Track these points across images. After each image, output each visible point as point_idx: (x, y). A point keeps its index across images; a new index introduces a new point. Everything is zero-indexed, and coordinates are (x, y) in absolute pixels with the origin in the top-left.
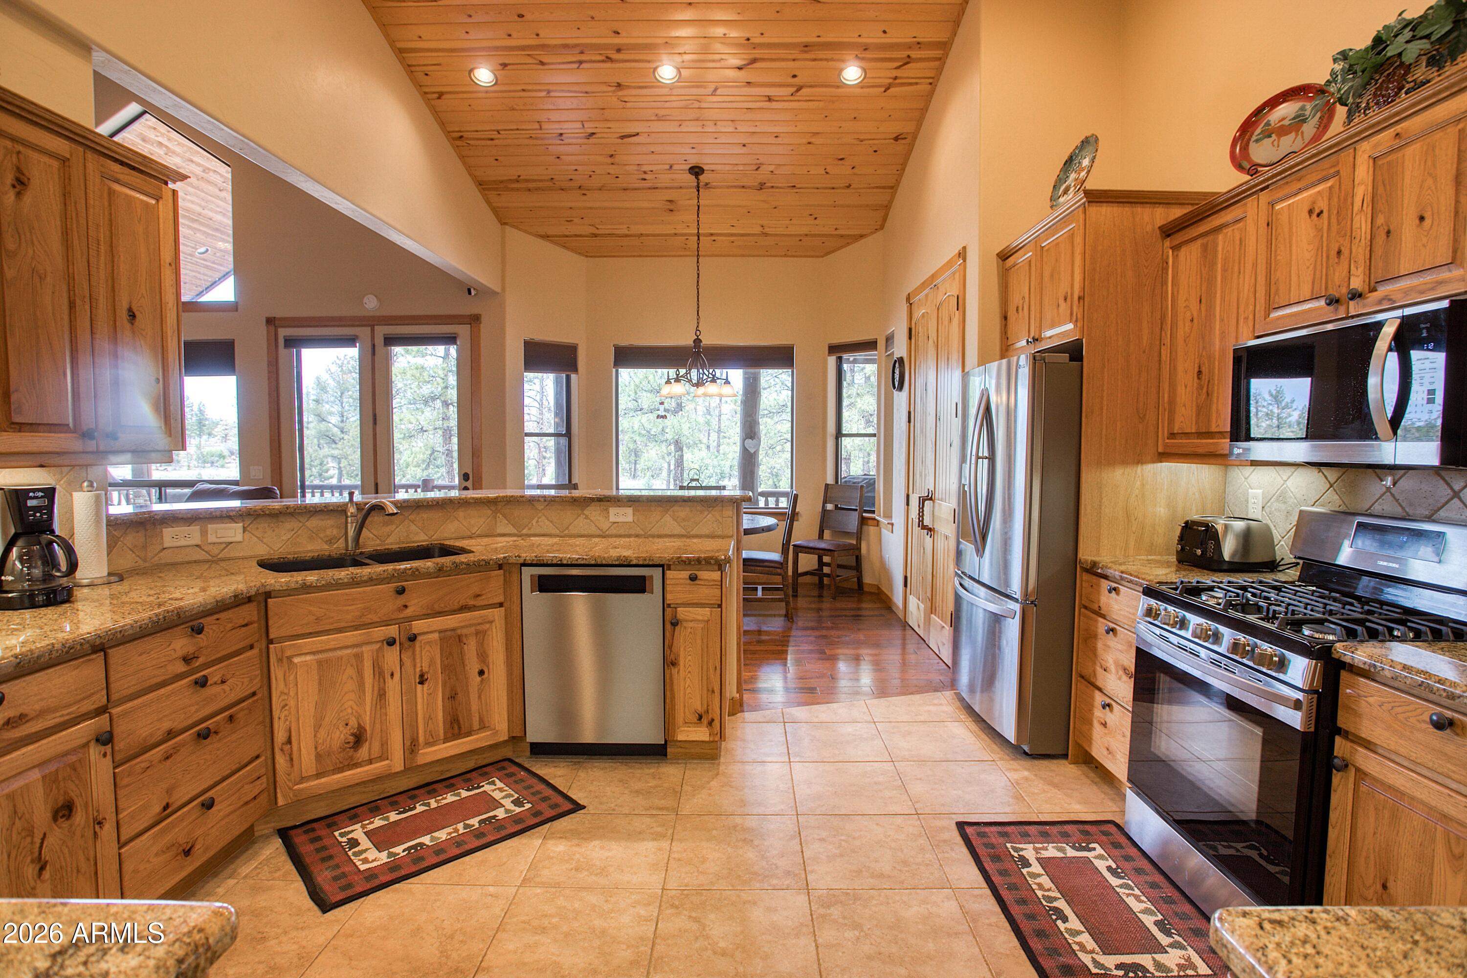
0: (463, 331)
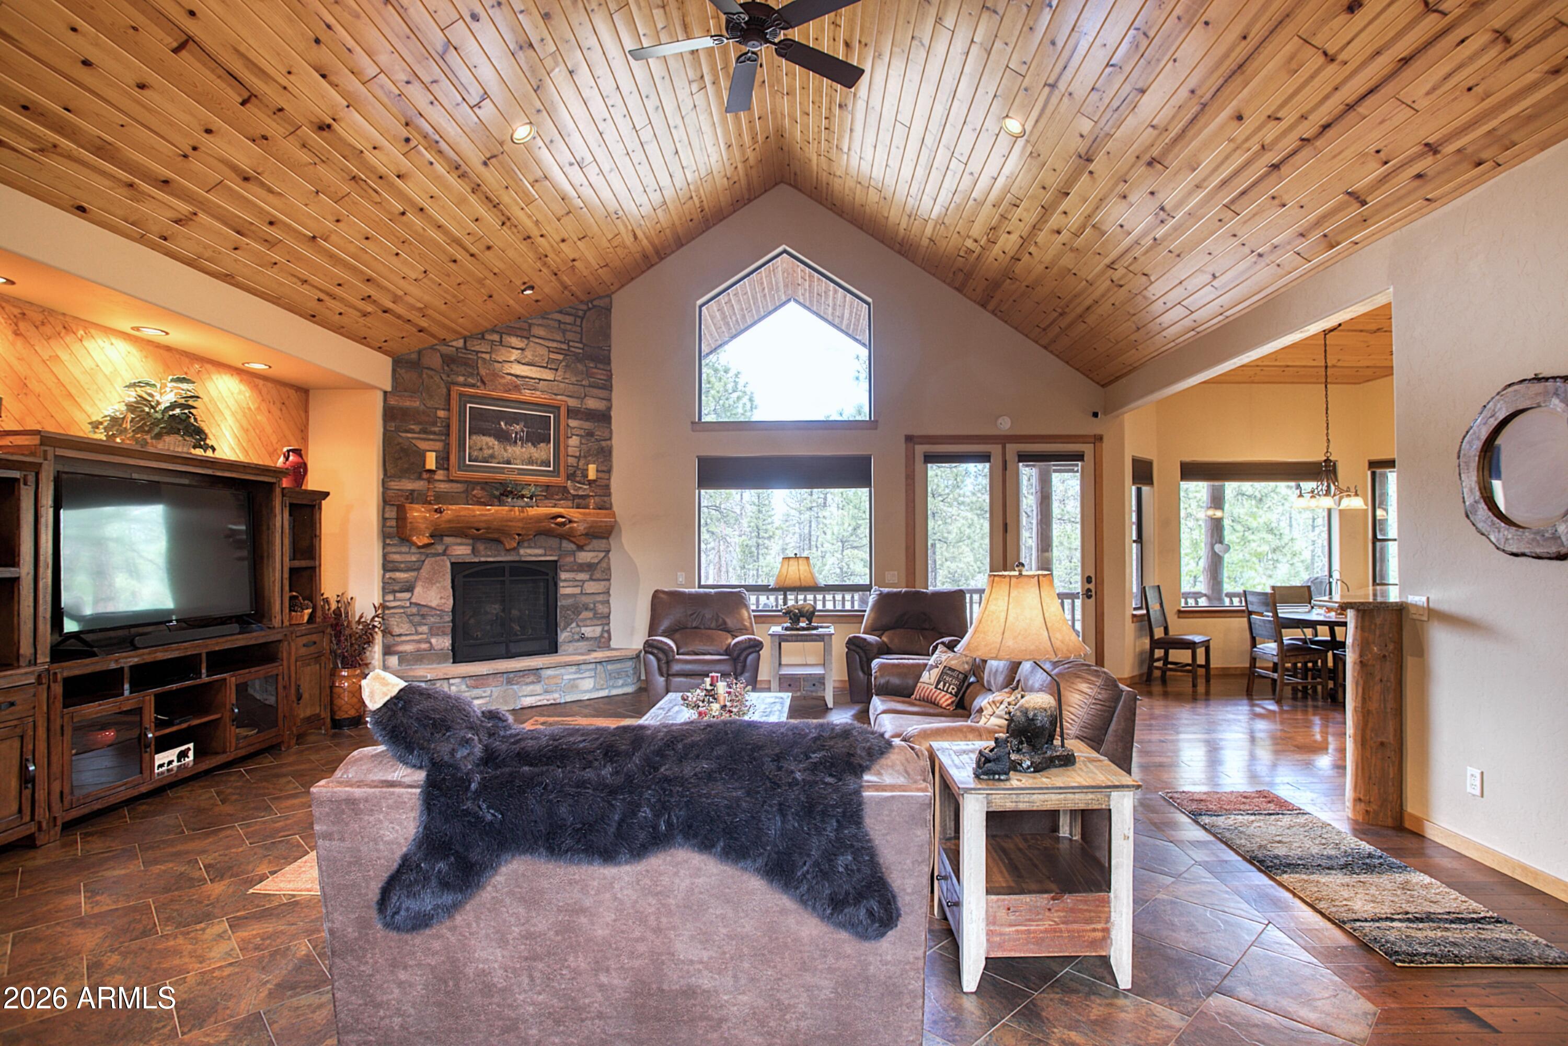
0: (1088, 449)
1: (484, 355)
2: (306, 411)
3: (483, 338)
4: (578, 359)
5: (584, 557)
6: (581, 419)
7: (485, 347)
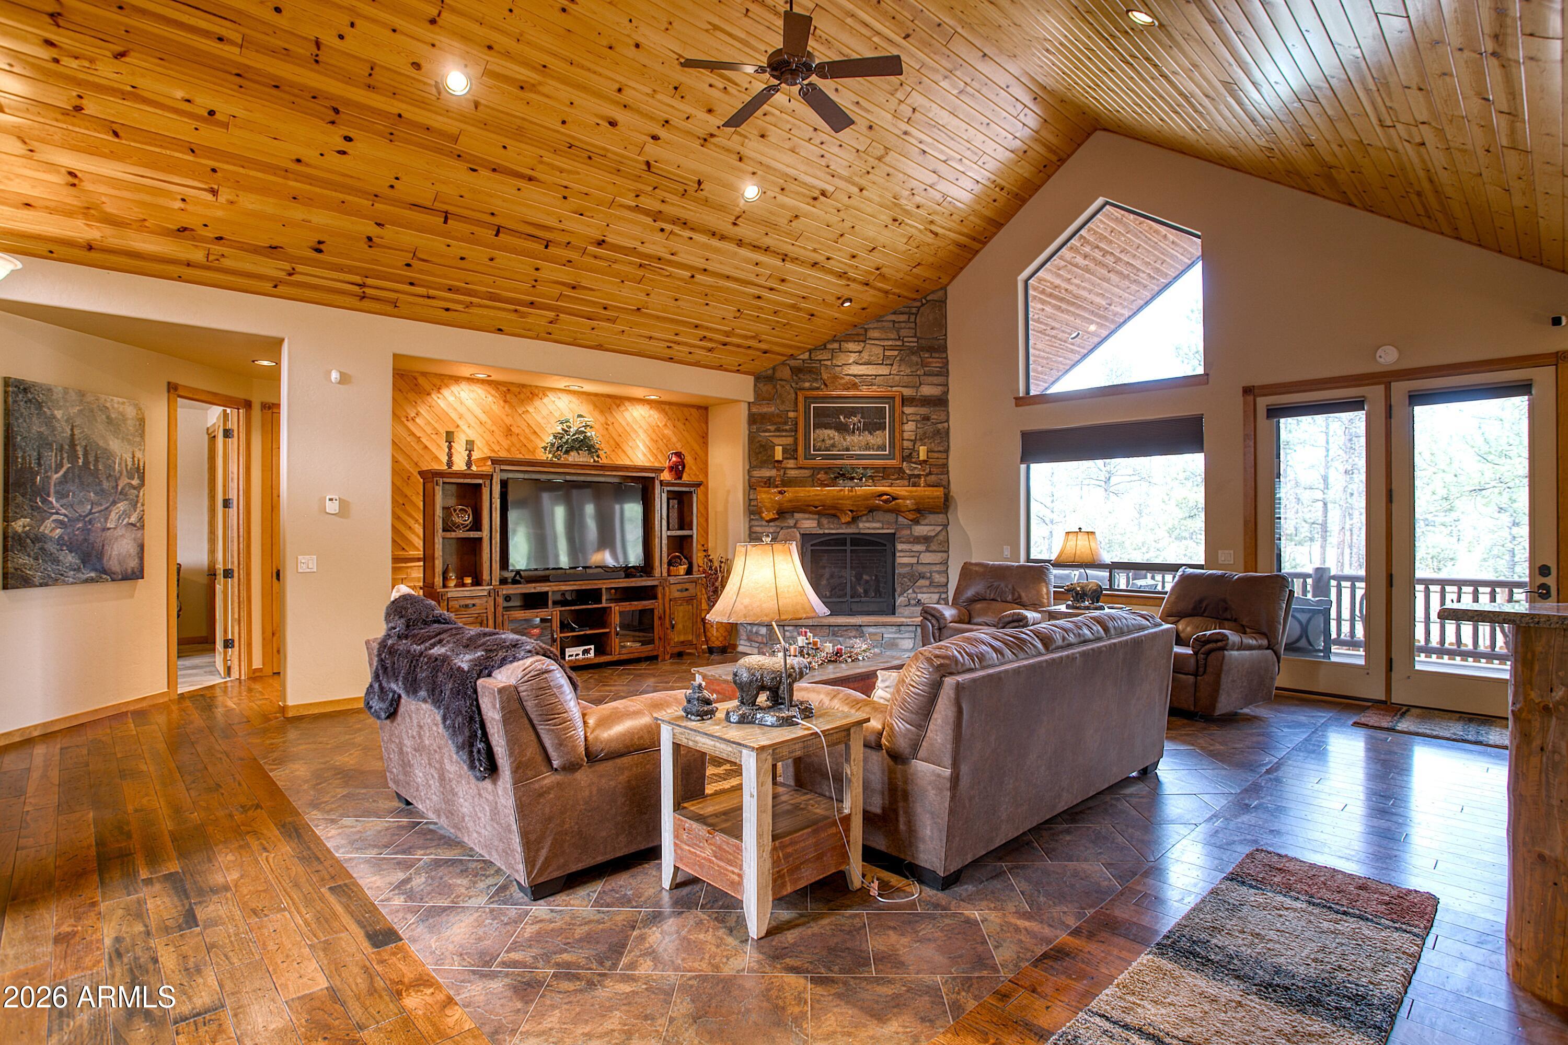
0: (1541, 375)
1: (826, 363)
2: (707, 423)
3: (825, 348)
4: (912, 352)
5: (920, 530)
6: (916, 406)
7: (825, 355)
